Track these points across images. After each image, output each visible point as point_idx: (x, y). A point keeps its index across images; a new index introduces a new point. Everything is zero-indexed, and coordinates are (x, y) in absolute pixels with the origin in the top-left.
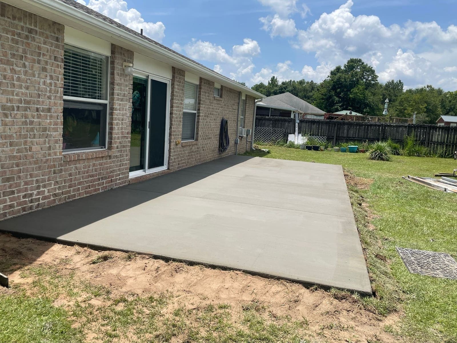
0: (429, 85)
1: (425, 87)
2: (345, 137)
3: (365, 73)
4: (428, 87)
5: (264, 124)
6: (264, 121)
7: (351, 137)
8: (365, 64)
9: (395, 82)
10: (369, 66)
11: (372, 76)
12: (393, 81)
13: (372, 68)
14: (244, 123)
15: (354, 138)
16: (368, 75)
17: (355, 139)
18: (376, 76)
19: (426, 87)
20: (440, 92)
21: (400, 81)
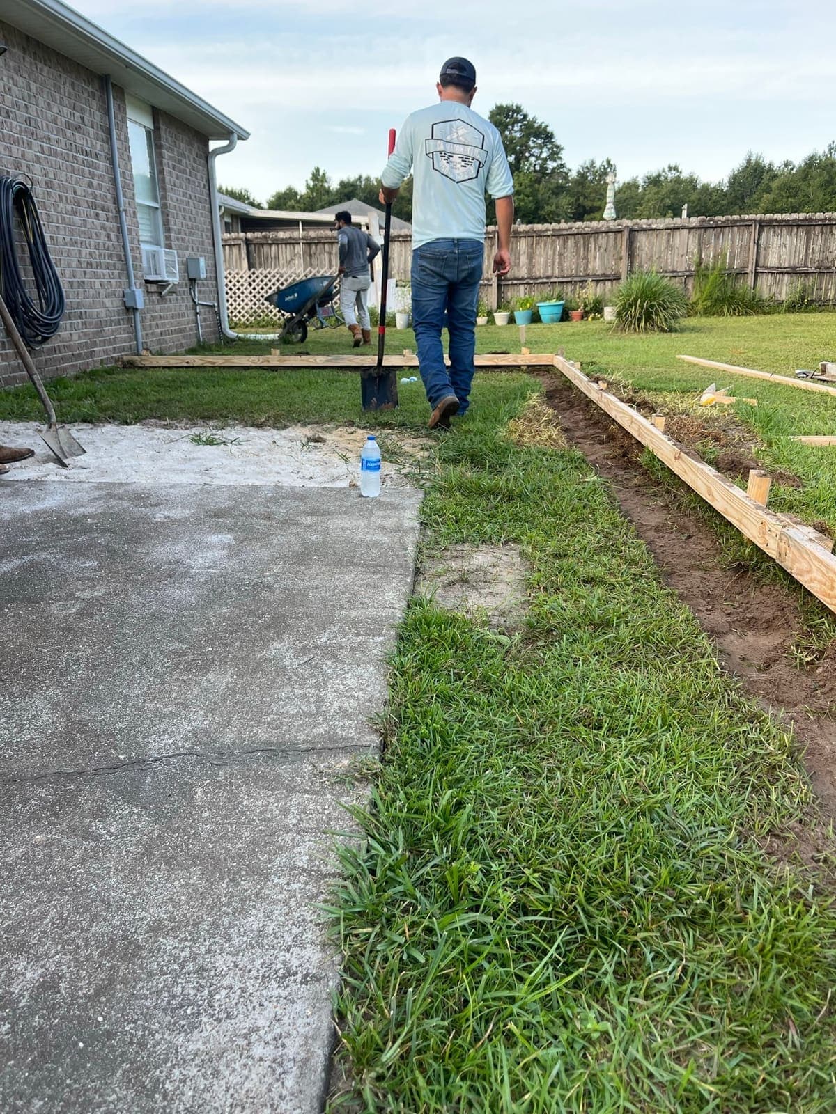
0: (673, 165)
1: (664, 171)
2: (523, 279)
3: (534, 142)
4: (670, 168)
5: (277, 258)
6: (274, 248)
7: (540, 278)
8: (530, 117)
9: (598, 165)
10: (539, 122)
11: (549, 149)
12: (593, 163)
13: (547, 126)
14: (168, 230)
15: (548, 277)
16: (541, 147)
17: (552, 280)
18: (557, 147)
19: (667, 170)
20: (692, 182)
21: (609, 162)
